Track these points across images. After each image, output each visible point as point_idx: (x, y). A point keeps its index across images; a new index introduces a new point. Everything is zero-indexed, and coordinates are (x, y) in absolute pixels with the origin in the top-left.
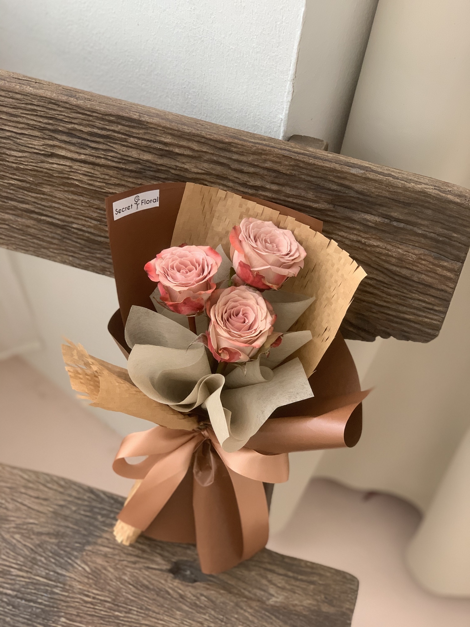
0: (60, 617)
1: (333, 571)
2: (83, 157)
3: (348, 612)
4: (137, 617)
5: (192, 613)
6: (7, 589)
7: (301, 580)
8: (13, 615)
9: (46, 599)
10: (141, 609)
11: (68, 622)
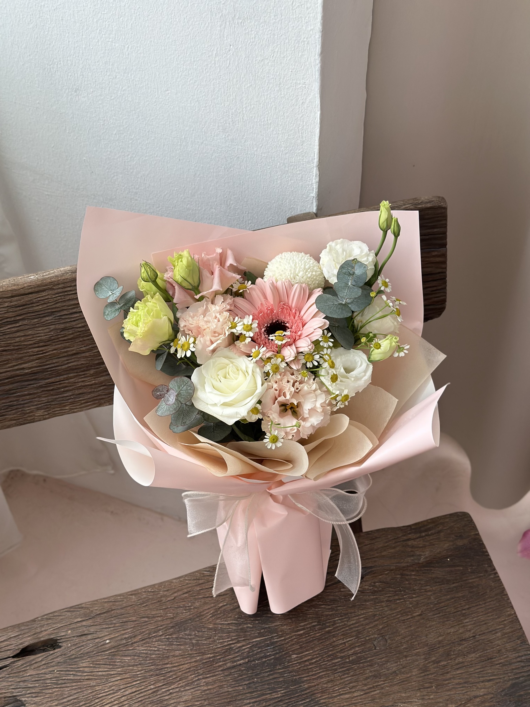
0: (290, 656)
1: (448, 516)
3: (477, 537)
4: (343, 624)
5: (377, 598)
6: (238, 660)
7: (432, 534)
8: (256, 675)
9: (272, 650)
10: (341, 616)
11: (298, 655)
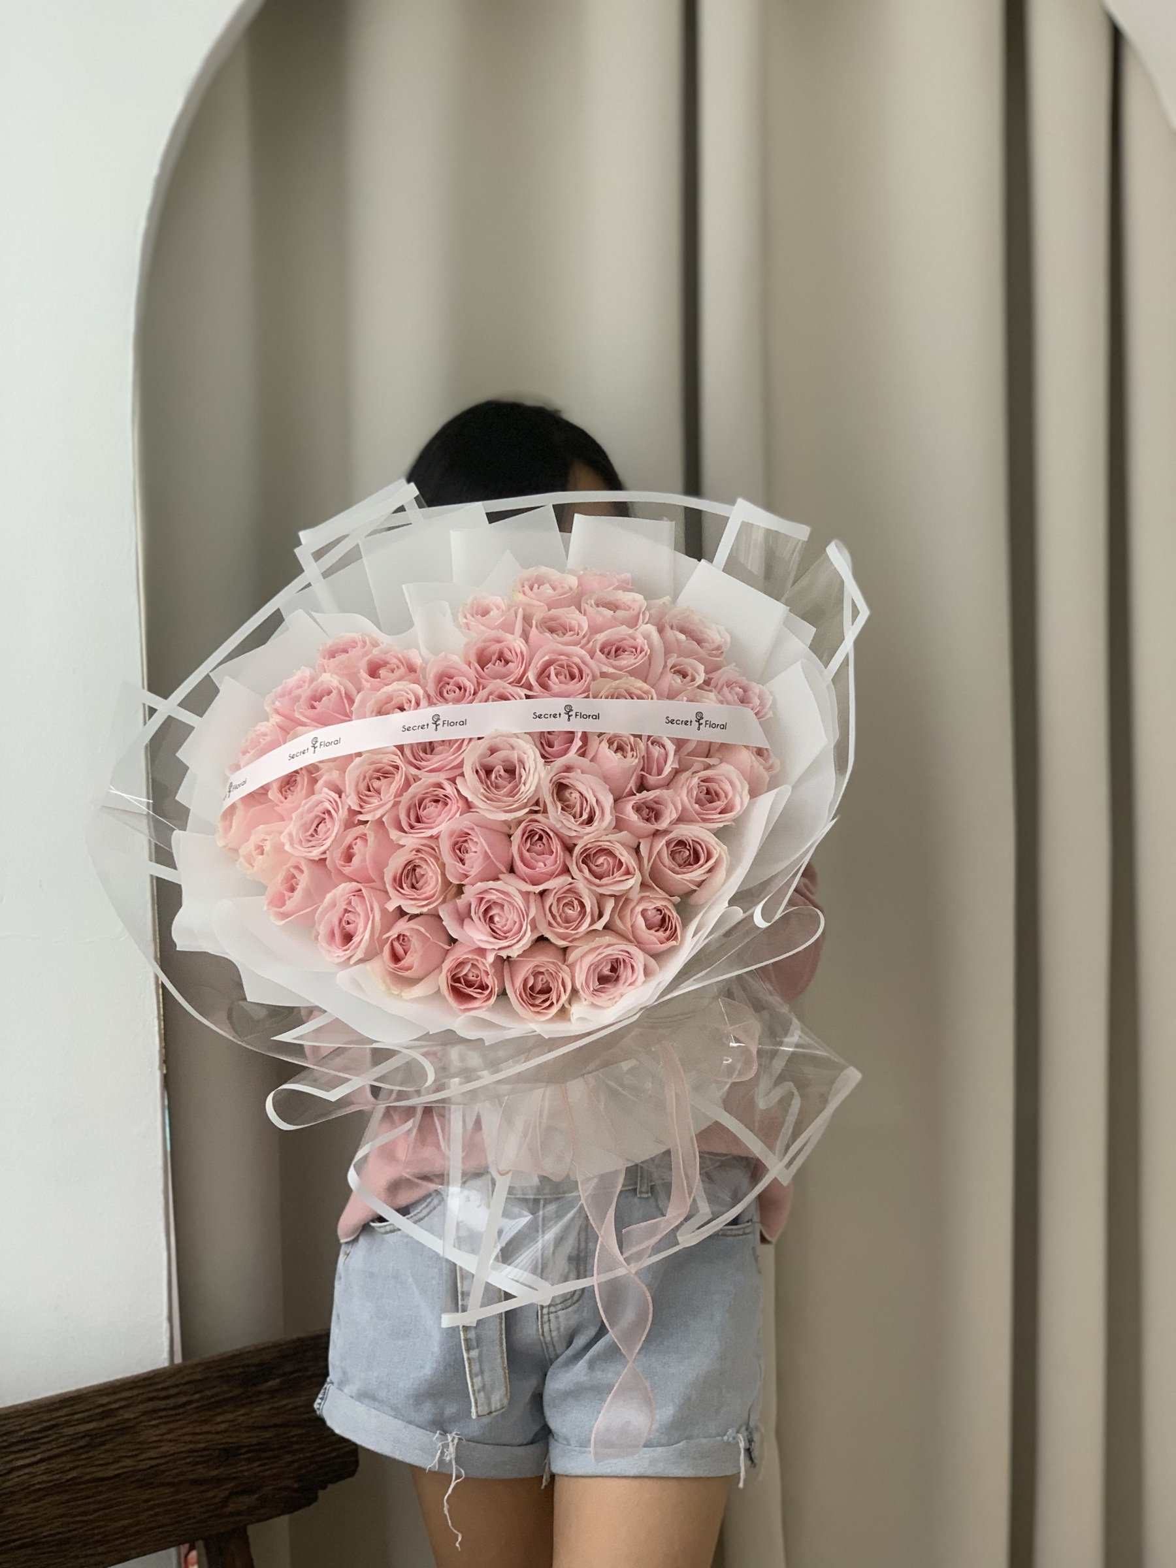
2: (39, 1457)
